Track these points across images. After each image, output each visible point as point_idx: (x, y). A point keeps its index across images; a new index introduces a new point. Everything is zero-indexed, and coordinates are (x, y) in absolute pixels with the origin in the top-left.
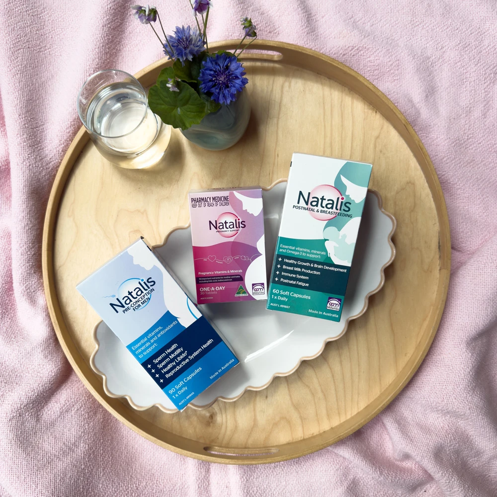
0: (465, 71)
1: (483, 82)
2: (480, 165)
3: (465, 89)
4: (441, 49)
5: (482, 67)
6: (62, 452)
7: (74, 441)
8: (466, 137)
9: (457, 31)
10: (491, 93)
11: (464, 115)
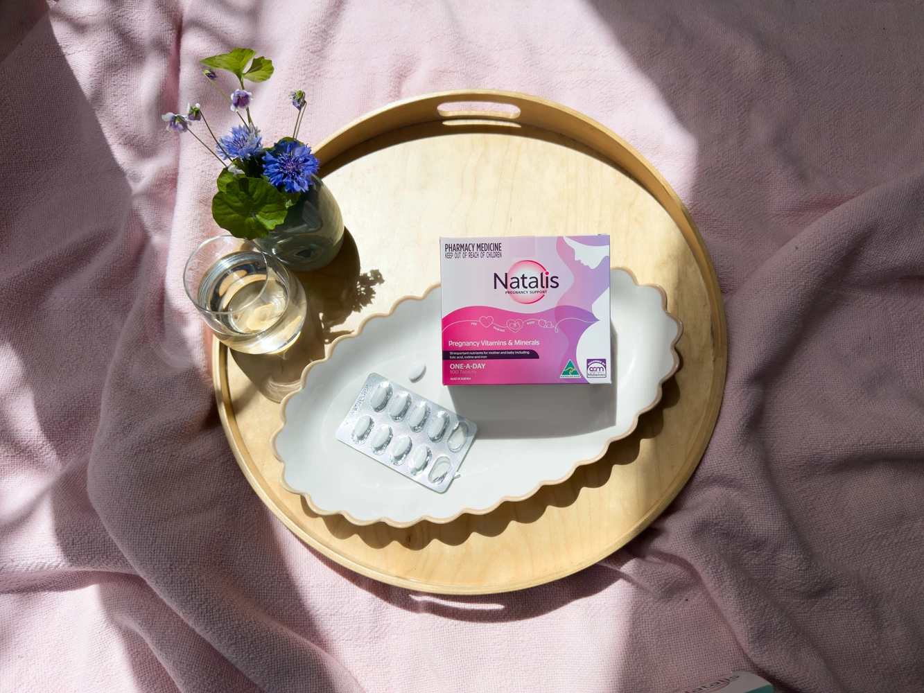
0: (714, 99)
1: (736, 110)
2: (739, 196)
3: (715, 118)
4: (685, 76)
5: (734, 94)
6: (193, 507)
7: (210, 499)
8: (721, 166)
9: (702, 59)
10: (747, 122)
11: (717, 142)
